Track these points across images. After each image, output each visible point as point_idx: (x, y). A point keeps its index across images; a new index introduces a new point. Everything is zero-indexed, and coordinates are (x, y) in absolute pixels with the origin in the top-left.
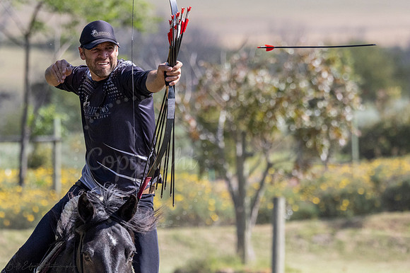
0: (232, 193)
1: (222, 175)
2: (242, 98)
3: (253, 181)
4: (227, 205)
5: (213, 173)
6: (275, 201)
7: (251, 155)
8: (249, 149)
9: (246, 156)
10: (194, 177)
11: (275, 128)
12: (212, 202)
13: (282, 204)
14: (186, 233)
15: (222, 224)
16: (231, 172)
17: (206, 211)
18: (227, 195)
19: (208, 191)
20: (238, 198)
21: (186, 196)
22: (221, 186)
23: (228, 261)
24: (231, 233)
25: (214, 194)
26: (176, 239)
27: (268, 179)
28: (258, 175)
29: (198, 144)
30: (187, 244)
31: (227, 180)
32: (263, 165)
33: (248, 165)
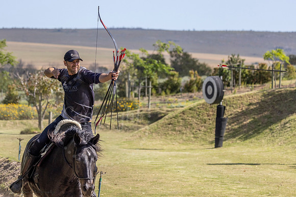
0: (37, 110)
1: (35, 105)
2: (41, 83)
3: (43, 107)
4: (36, 113)
5: (33, 105)
6: (50, 113)
7: (43, 100)
8: (43, 98)
9: (42, 100)
10: (27, 106)
11: (50, 92)
12: (32, 113)
13: (51, 113)
14: (25, 121)
15: (35, 119)
16: (38, 104)
17: (30, 115)
18: (36, 111)
19: (31, 110)
20: (39, 112)
21: (25, 111)
22: (35, 108)
23: (36, 129)
24: (37, 121)
25: (33, 110)
26: (22, 123)
27: (48, 106)
28: (45, 105)
29: (28, 96)
30: (25, 124)
31: (36, 106)
32: (47, 103)
33: (42, 103)
